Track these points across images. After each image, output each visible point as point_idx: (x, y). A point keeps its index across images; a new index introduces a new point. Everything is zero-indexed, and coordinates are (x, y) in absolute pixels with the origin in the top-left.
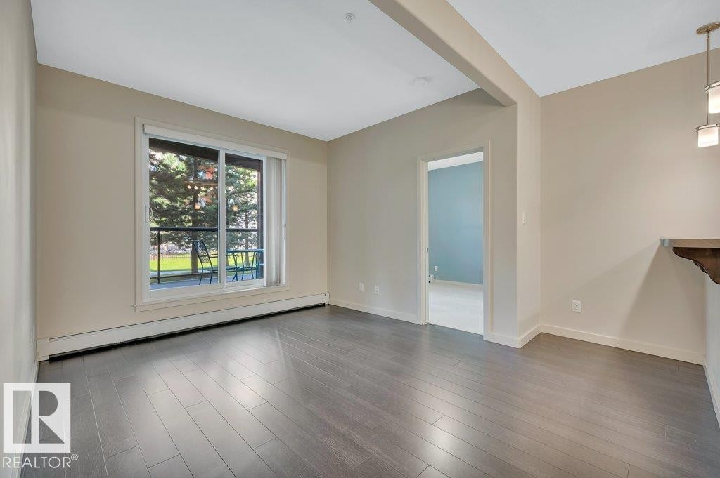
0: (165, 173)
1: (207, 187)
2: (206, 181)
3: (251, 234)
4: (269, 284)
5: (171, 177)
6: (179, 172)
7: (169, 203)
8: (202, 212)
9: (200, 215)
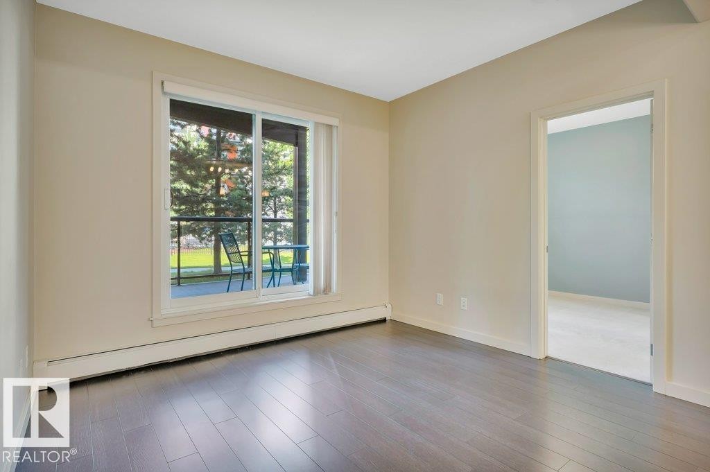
0: (185, 152)
1: (231, 169)
2: (231, 161)
3: (280, 226)
4: (316, 292)
5: (192, 156)
6: (199, 151)
7: (189, 188)
8: (225, 199)
9: (224, 202)
